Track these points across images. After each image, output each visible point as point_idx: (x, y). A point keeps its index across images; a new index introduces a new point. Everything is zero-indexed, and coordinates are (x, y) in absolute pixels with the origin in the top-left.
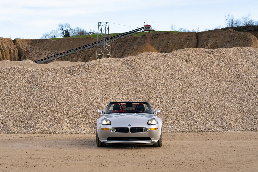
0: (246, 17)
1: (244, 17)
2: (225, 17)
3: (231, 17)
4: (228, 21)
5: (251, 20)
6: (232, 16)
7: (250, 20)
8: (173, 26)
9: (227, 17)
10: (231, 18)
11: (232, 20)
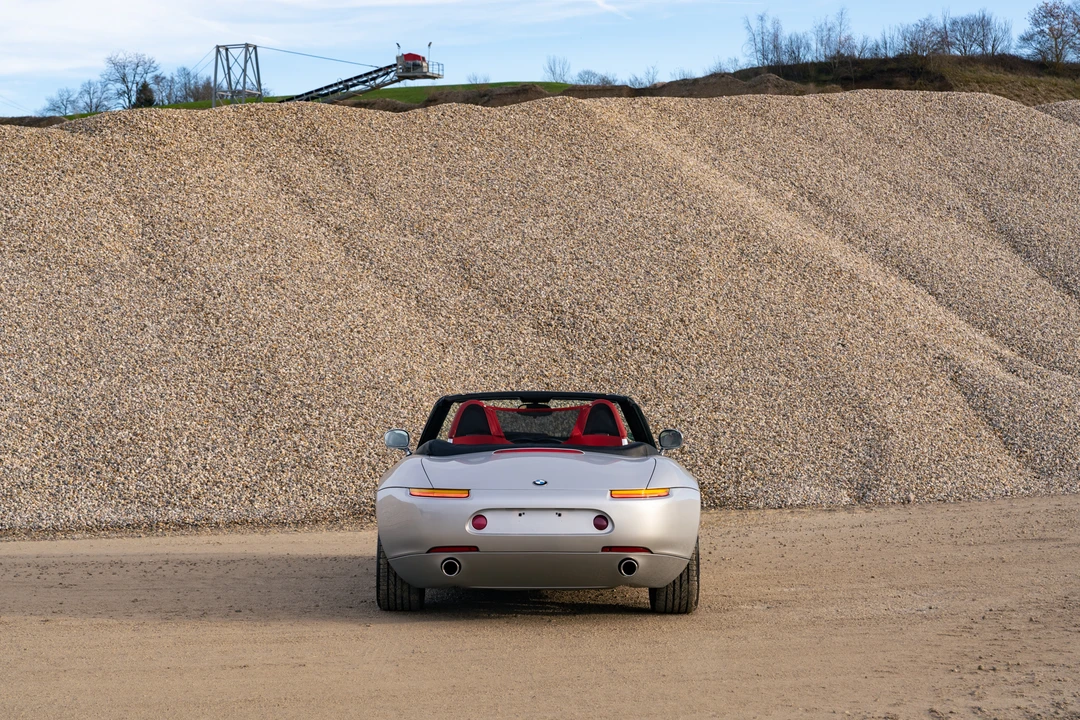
0: (829, 26)
1: (820, 27)
2: (749, 28)
3: (769, 26)
4: (758, 39)
5: (849, 38)
6: (776, 23)
7: (843, 39)
8: (557, 65)
9: (755, 25)
10: (772, 31)
11: (776, 37)
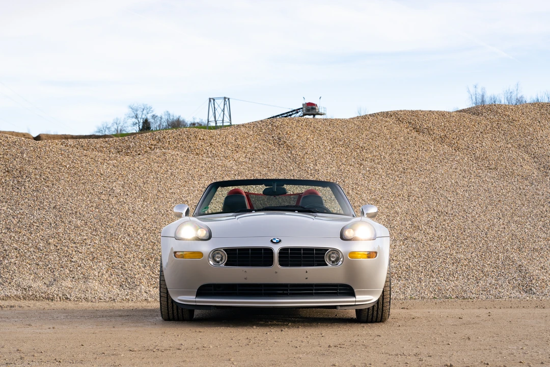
0: (511, 91)
1: (506, 91)
2: (469, 91)
3: (479, 91)
4: (474, 98)
5: (522, 97)
6: (483, 89)
7: (518, 97)
9: (472, 90)
10: (481, 93)
11: (483, 96)
